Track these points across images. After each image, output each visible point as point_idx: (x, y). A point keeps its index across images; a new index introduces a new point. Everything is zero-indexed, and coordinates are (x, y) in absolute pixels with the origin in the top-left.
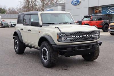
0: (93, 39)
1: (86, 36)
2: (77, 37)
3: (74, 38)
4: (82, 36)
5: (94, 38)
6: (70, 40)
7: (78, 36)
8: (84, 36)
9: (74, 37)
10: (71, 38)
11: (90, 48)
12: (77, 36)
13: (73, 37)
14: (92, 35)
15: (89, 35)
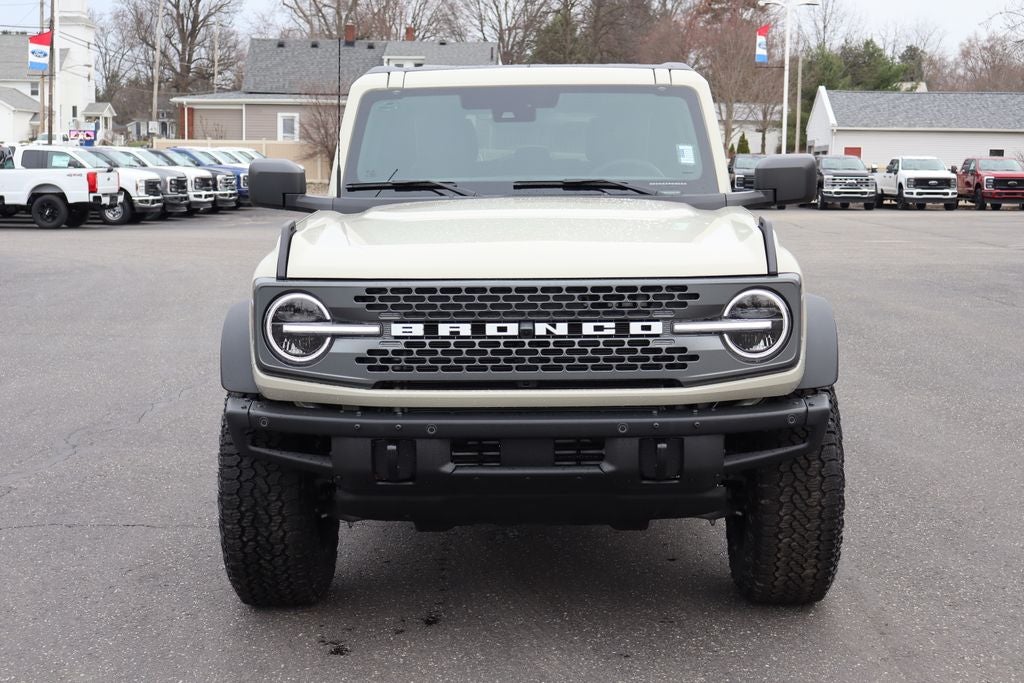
0: (664, 373)
1: (562, 329)
2: (454, 334)
3: (412, 342)
4: (513, 329)
5: (682, 357)
6: (360, 360)
7: (465, 329)
8: (541, 329)
9: (418, 330)
10: (375, 344)
11: (607, 467)
12: (444, 329)
13: (397, 329)
14: (657, 328)
15: (613, 325)
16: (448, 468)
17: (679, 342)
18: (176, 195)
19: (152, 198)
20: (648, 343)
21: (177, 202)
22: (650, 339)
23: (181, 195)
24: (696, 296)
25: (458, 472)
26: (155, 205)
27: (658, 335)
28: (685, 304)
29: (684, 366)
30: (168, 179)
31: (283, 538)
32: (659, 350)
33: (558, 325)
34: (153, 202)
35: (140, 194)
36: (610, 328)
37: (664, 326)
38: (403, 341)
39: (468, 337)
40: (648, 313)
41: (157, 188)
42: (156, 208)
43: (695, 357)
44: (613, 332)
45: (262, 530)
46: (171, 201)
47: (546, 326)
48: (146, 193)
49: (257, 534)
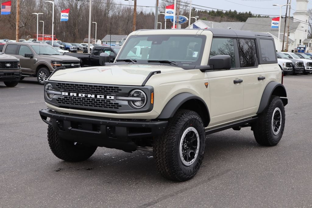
0: (114, 109)
2: (73, 96)
3: (66, 97)
4: (84, 95)
6: (57, 100)
7: (75, 94)
8: (89, 96)
9: (67, 94)
13: (63, 93)
14: (113, 98)
15: (103, 96)
16: (70, 128)
17: (117, 102)
18: (298, 67)
19: (288, 68)
20: (110, 101)
21: (299, 70)
22: (111, 100)
23: (300, 68)
24: (121, 90)
25: (72, 129)
26: (289, 70)
27: (113, 100)
28: (118, 92)
29: (118, 108)
30: (296, 62)
31: (57, 143)
32: (112, 103)
33: (92, 95)
34: (288, 69)
35: (284, 67)
36: (103, 97)
37: (114, 97)
38: (64, 96)
39: (75, 96)
40: (110, 93)
41: (290, 65)
42: (289, 71)
43: (120, 106)
44: (103, 98)
45: (53, 140)
46: (296, 69)
47: (90, 95)
48: (286, 66)
49: (53, 141)
